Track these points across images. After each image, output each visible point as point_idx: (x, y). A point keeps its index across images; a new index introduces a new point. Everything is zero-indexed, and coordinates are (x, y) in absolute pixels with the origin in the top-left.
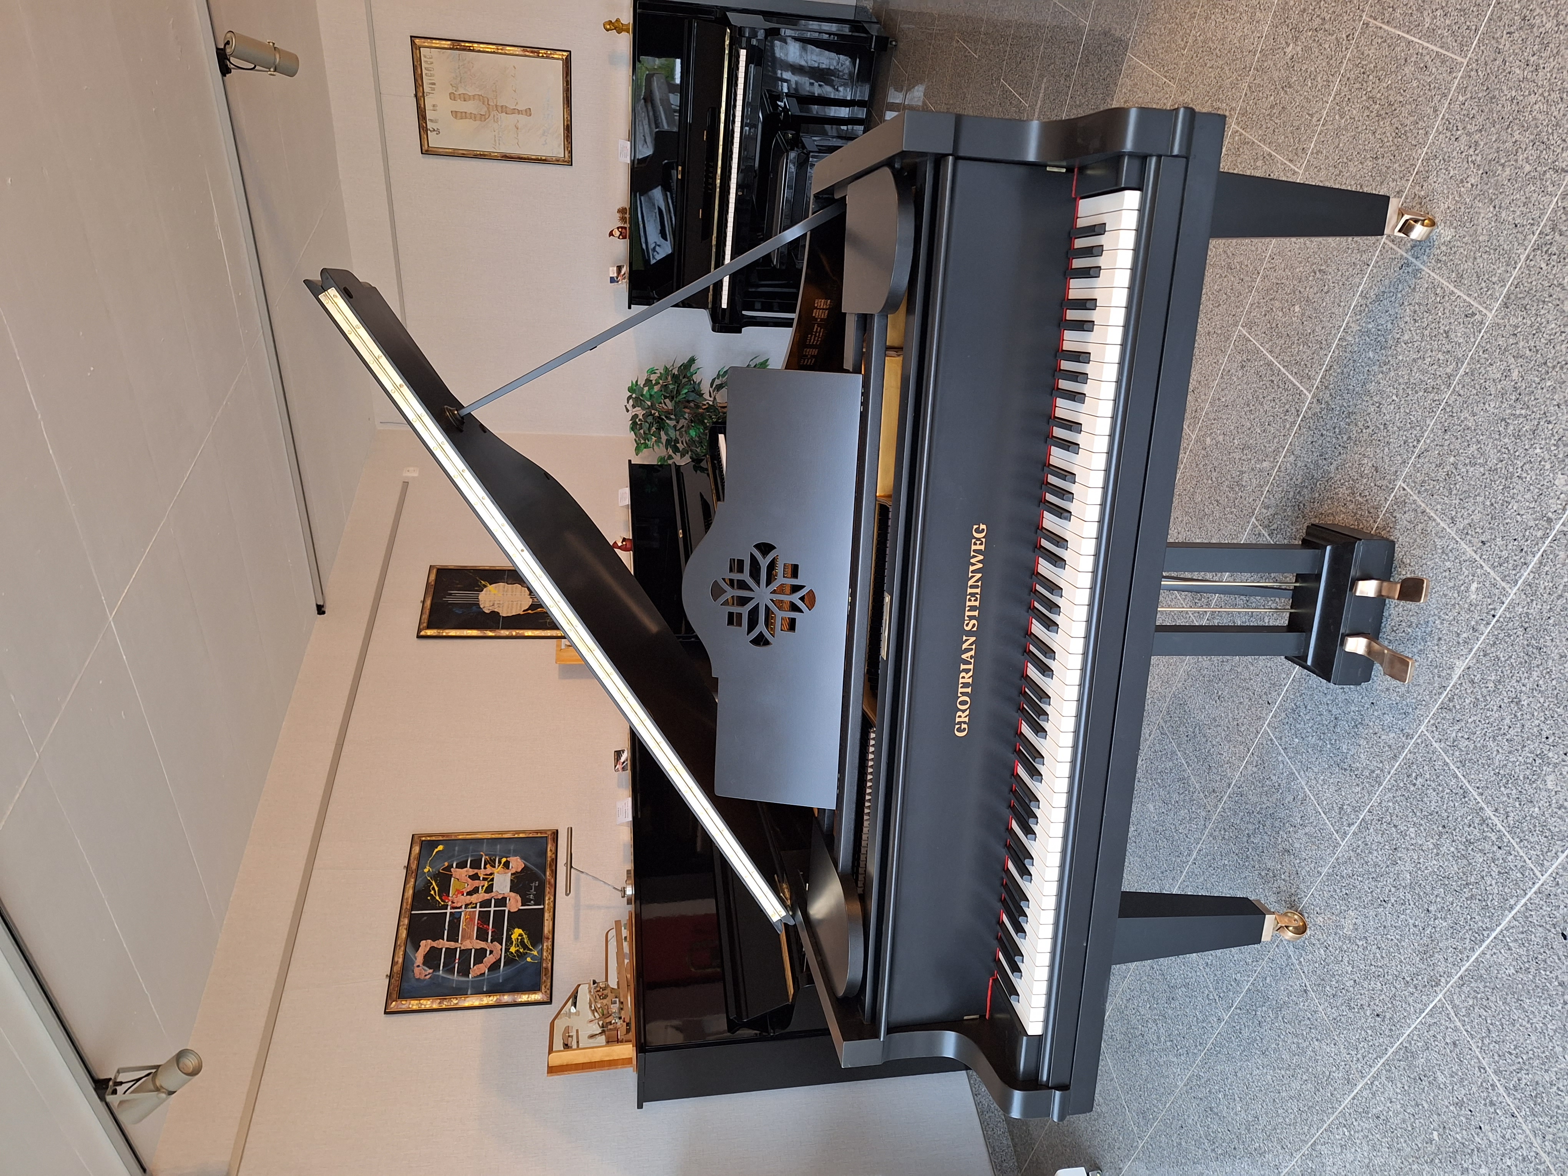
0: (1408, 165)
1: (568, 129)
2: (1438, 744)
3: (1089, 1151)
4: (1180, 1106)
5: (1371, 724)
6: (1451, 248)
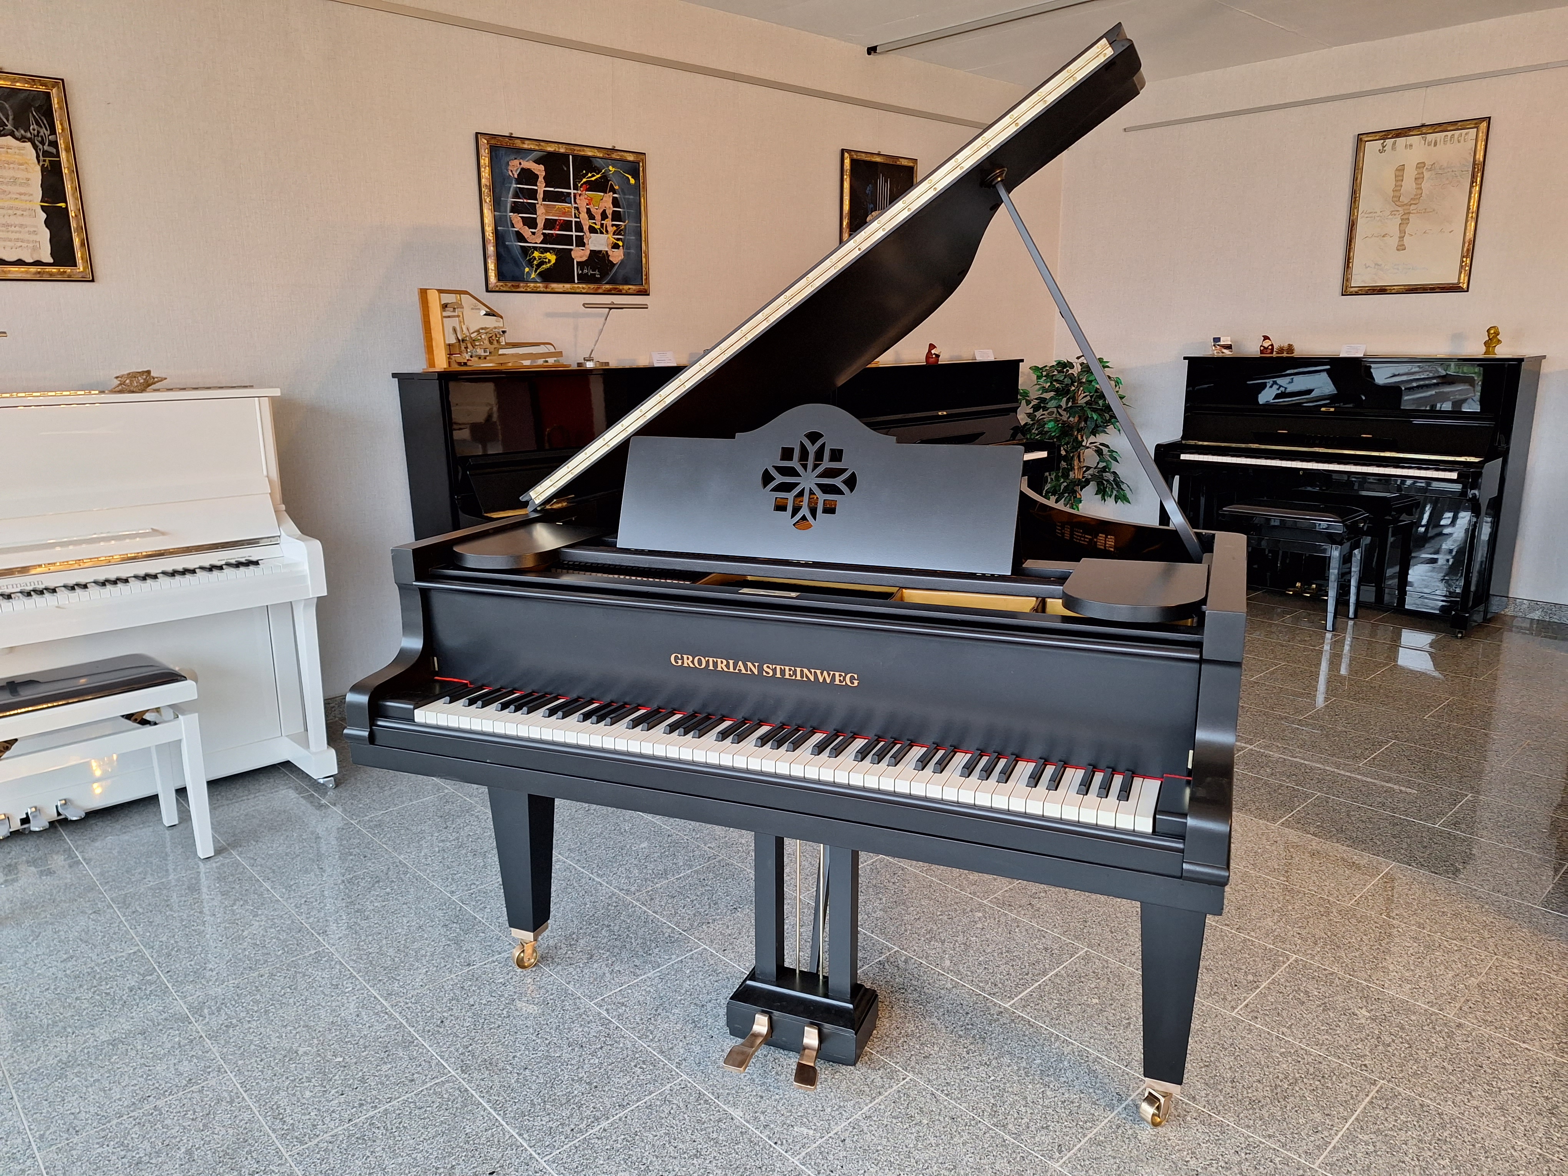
0: (1220, 1108)
1: (1382, 291)
2: (669, 1088)
3: (353, 779)
4: (383, 857)
5: (694, 1034)
6: (1129, 1138)
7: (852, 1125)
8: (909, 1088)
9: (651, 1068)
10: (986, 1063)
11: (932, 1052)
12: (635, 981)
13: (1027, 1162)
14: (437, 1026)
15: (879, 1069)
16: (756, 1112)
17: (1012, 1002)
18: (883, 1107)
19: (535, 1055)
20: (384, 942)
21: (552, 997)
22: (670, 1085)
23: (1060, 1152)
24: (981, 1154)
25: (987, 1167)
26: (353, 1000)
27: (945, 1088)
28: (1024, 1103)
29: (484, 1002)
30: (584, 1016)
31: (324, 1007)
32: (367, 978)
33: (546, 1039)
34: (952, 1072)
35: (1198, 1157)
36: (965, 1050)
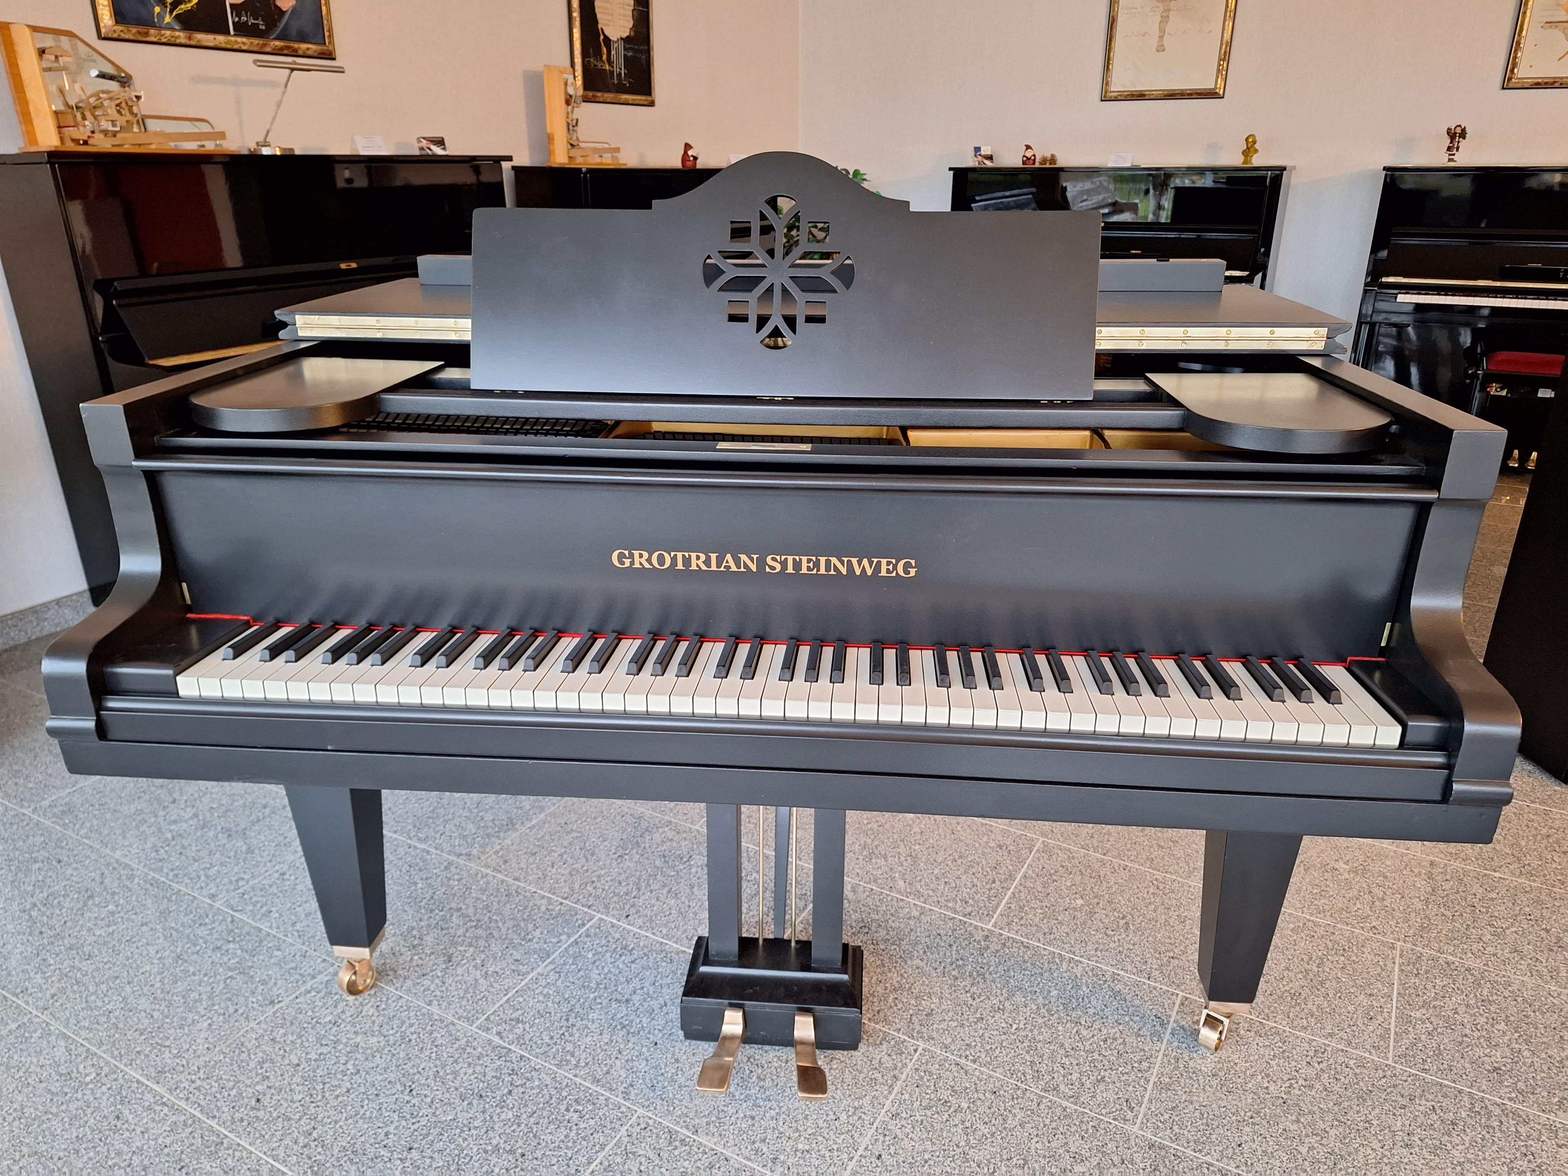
0: (1267, 1011)
1: (1141, 96)
2: (625, 1134)
3: (7, 747)
4: (88, 857)
5: (631, 1045)
6: (1194, 1072)
7: (880, 1131)
8: (927, 1062)
9: (590, 1108)
10: (999, 1008)
11: (933, 1006)
12: (523, 983)
13: (1103, 1132)
14: (253, 1108)
15: (881, 1044)
16: (754, 1142)
17: (993, 921)
18: (907, 1096)
19: (417, 1125)
20: (128, 989)
21: (412, 1030)
22: (625, 1128)
23: (1132, 1109)
24: (1046, 1134)
25: (1061, 1151)
26: (104, 1094)
27: (968, 1053)
28: (1062, 1052)
29: (313, 1056)
30: (468, 1050)
31: (56, 1115)
32: (116, 1053)
33: (426, 1096)
34: (967, 1029)
35: (1275, 1079)
36: (968, 995)
